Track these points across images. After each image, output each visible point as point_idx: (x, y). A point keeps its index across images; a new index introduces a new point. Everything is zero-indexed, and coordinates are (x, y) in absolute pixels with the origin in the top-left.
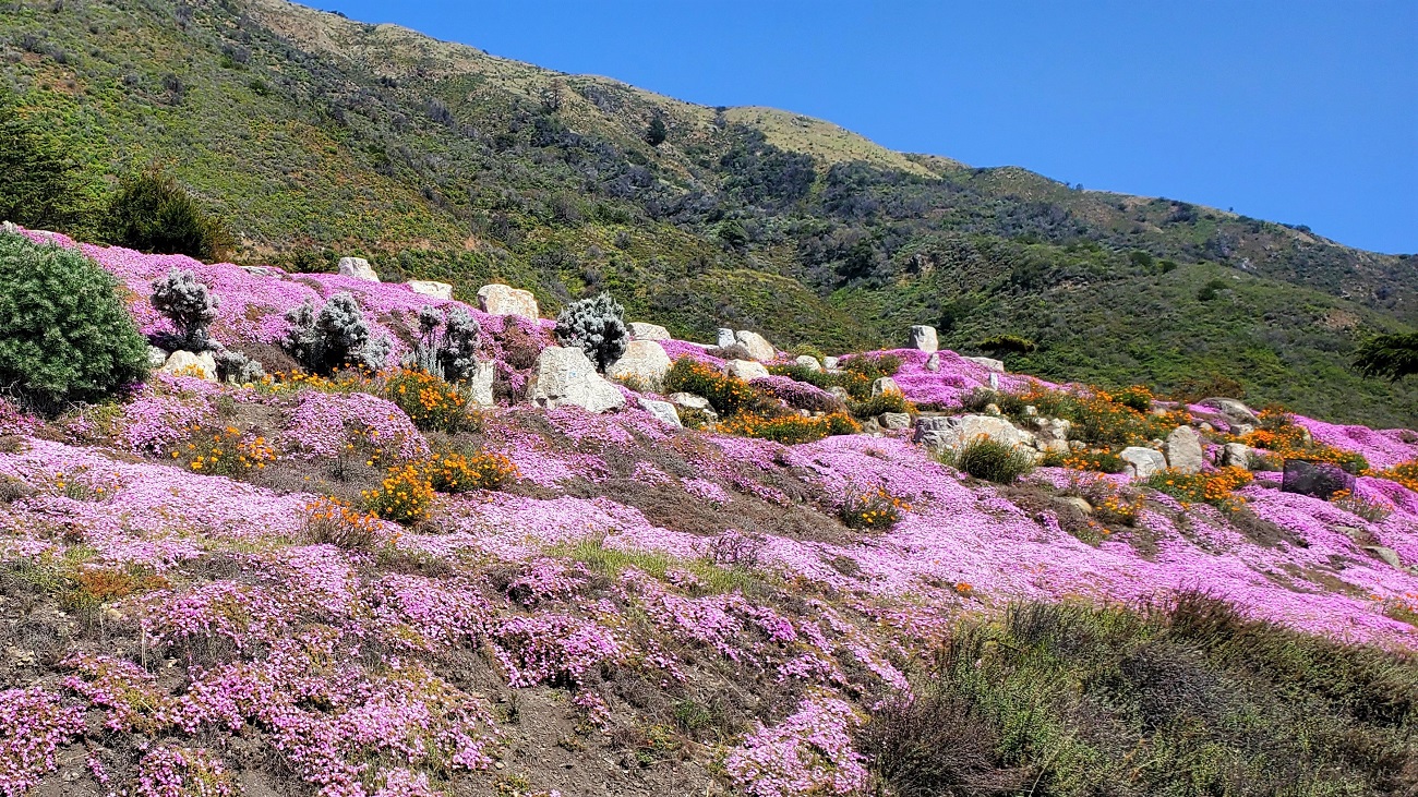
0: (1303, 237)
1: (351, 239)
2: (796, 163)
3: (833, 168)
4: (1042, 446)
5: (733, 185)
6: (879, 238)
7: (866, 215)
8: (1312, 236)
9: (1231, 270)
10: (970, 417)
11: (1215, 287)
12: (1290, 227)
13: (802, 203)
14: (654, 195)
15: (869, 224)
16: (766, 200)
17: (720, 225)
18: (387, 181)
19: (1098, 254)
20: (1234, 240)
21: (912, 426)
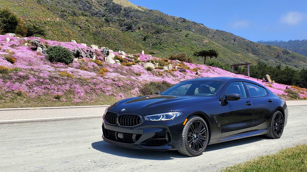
0: (202, 26)
1: (34, 17)
2: (118, 6)
3: (125, 8)
4: (155, 66)
5: (107, 9)
6: (133, 22)
7: (131, 18)
8: (204, 26)
9: (190, 32)
10: (148, 63)
11: (188, 35)
12: (200, 24)
13: (119, 14)
14: (92, 10)
15: (132, 19)
16: (113, 13)
17: (105, 18)
18: (40, 5)
19: (170, 28)
20: (192, 26)
21: (141, 64)
